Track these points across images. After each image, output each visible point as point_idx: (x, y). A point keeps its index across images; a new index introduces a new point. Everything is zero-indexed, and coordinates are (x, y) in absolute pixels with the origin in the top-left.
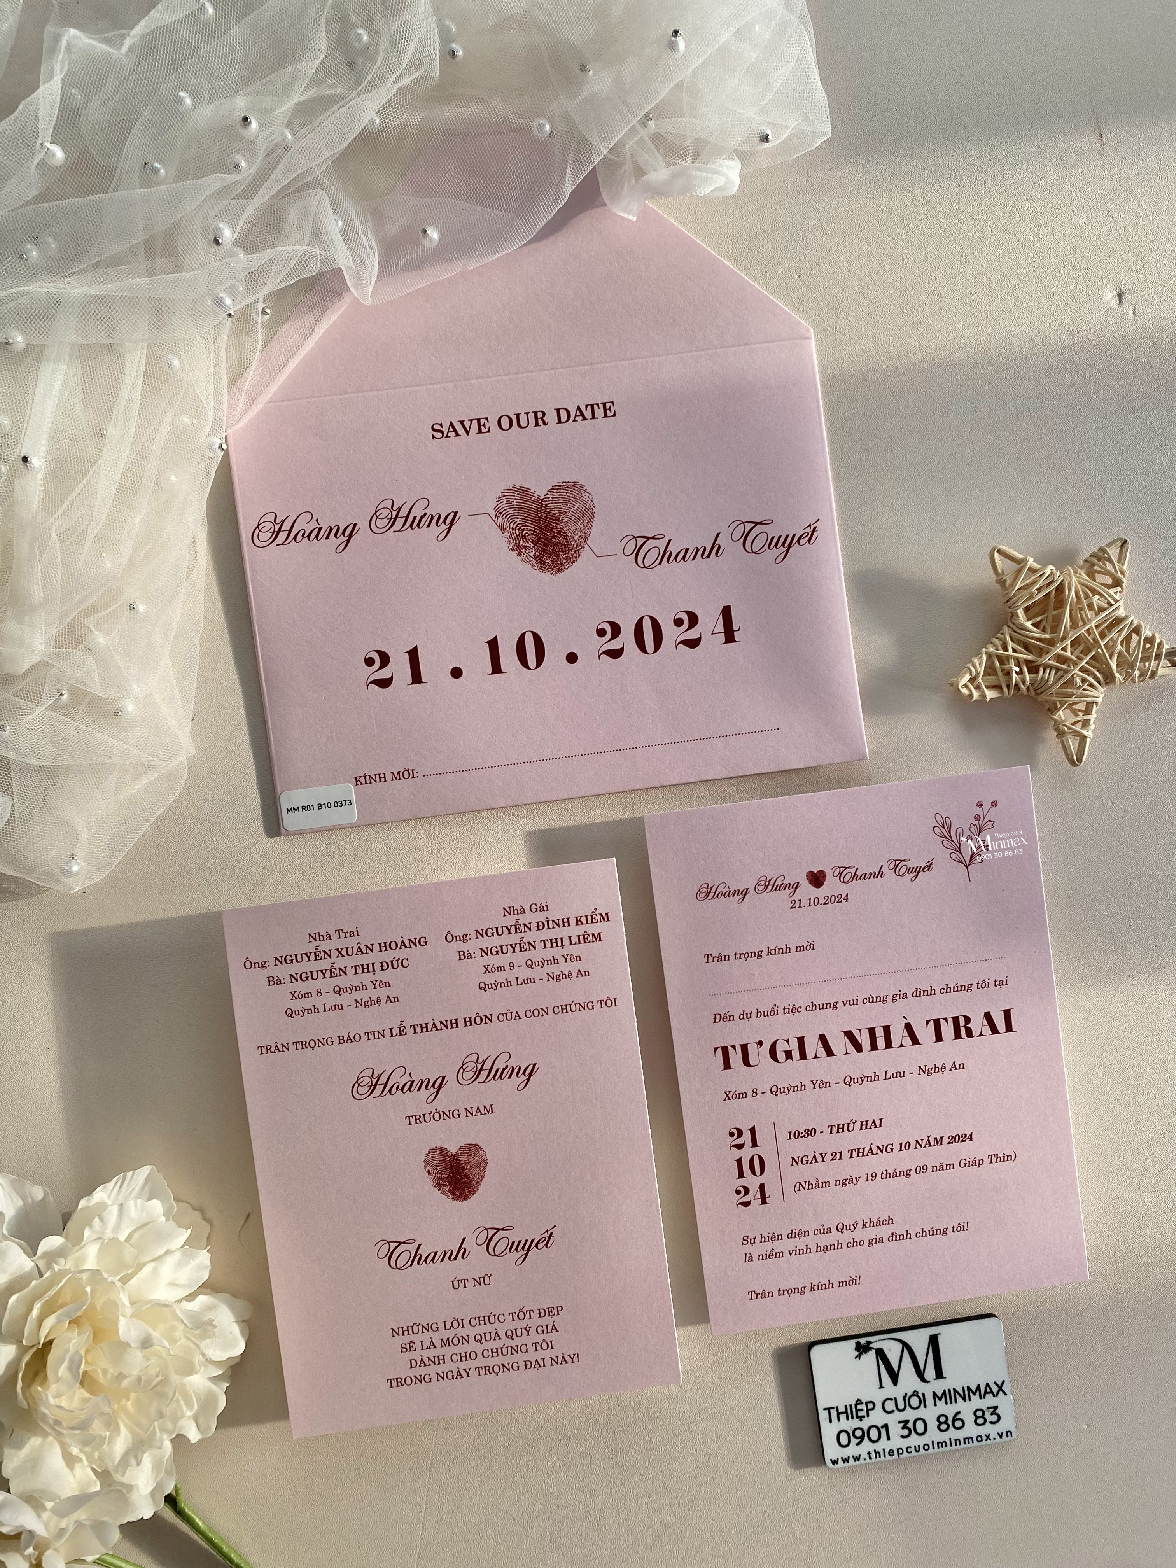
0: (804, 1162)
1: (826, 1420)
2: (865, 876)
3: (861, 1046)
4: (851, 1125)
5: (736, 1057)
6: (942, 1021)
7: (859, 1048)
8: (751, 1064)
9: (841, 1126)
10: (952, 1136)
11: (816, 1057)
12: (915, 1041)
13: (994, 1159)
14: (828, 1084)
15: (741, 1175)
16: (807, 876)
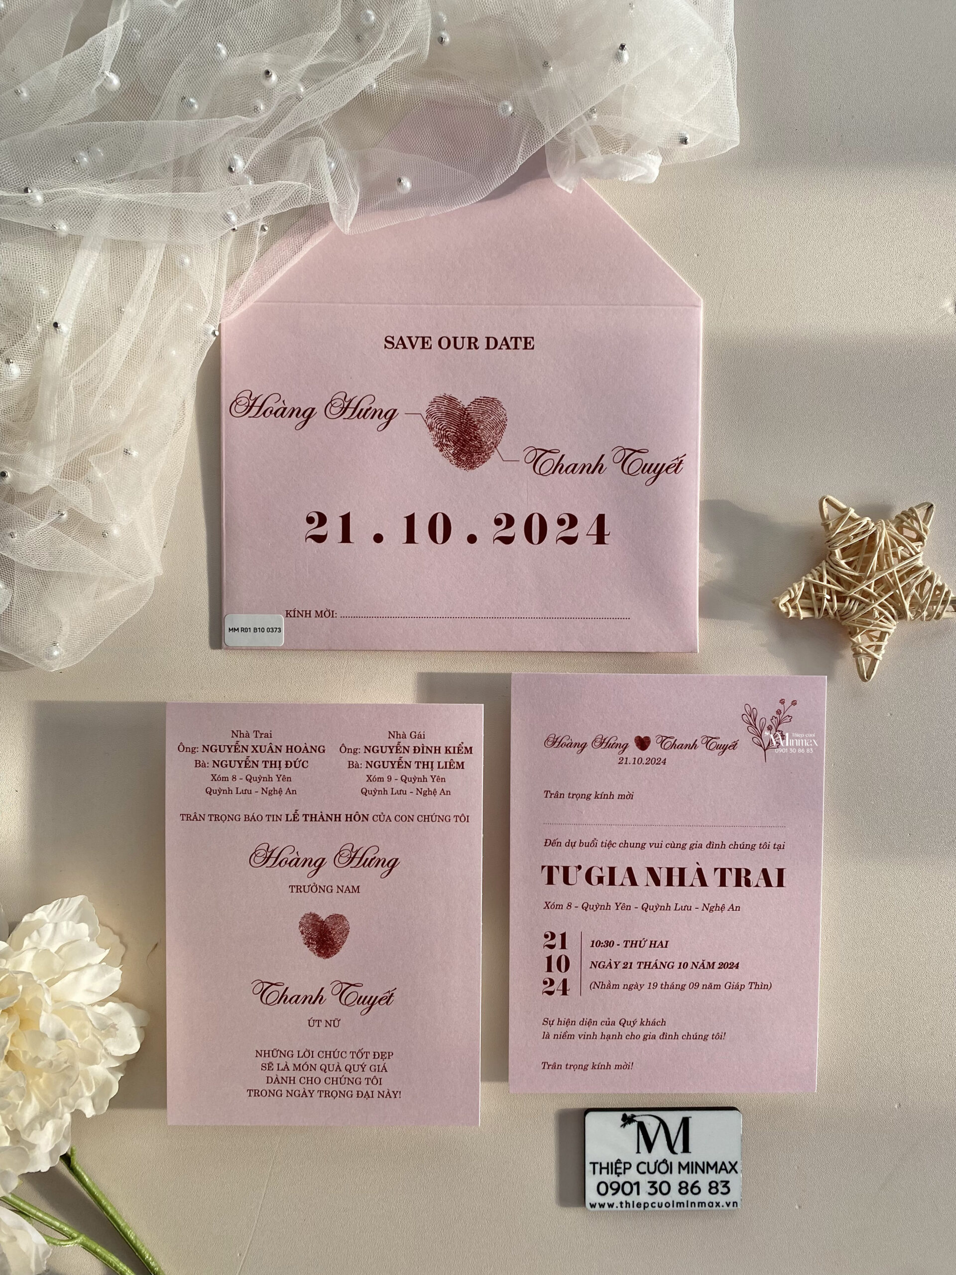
0: (601, 966)
1: (590, 1171)
2: (681, 747)
3: (659, 881)
4: (643, 942)
5: (558, 876)
6: (727, 871)
7: (657, 882)
8: (570, 883)
9: (634, 942)
10: (722, 963)
11: (622, 884)
12: (703, 883)
13: (754, 986)
14: (628, 908)
15: (549, 969)
16: (635, 740)
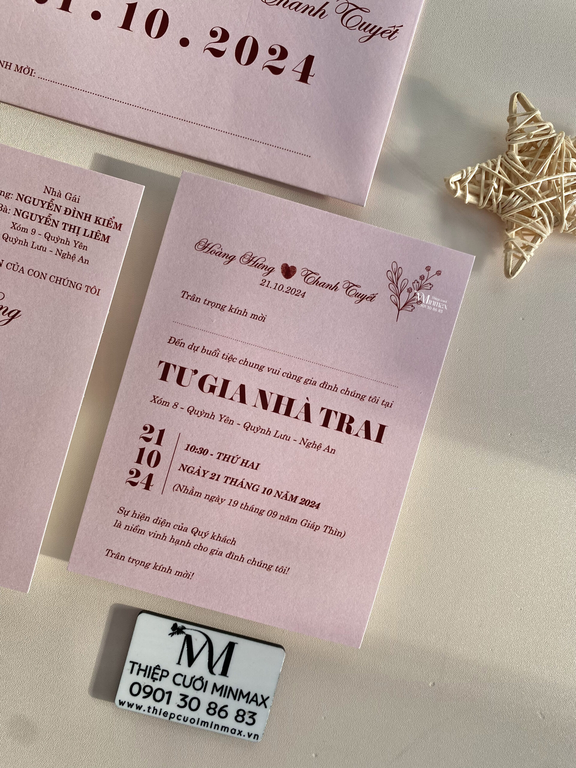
0: (190, 471)
1: (128, 671)
2: (323, 285)
3: (267, 405)
4: (235, 459)
5: (173, 374)
6: (333, 413)
7: (265, 406)
8: (182, 384)
9: (228, 457)
10: (305, 500)
11: (231, 399)
12: (308, 419)
13: (328, 530)
14: (231, 422)
15: (139, 461)
16: (282, 266)
